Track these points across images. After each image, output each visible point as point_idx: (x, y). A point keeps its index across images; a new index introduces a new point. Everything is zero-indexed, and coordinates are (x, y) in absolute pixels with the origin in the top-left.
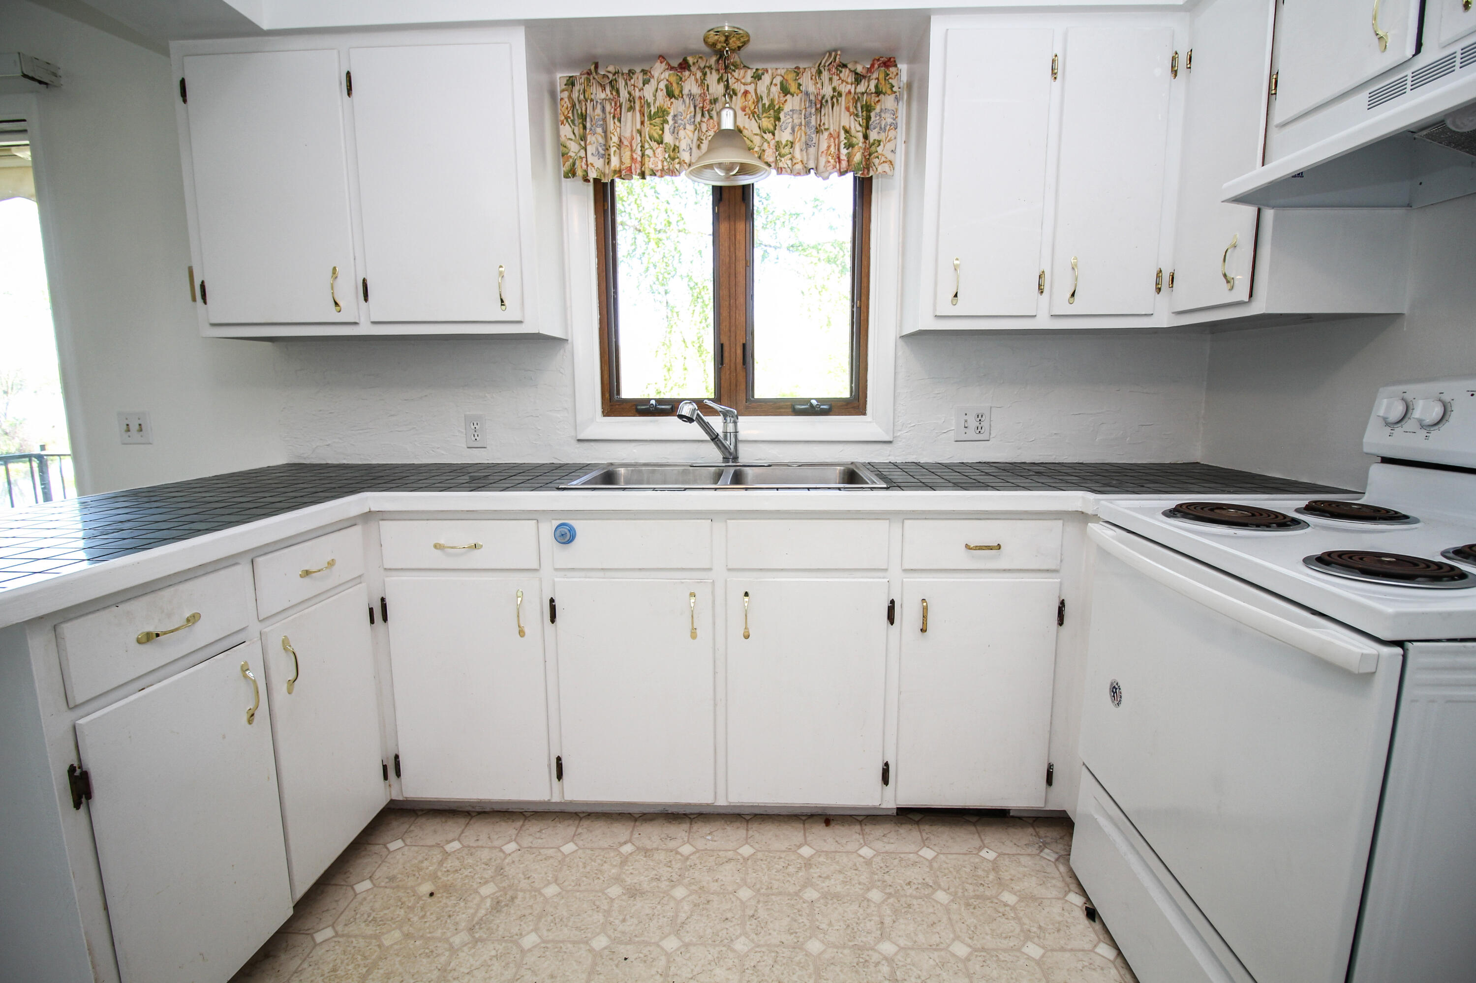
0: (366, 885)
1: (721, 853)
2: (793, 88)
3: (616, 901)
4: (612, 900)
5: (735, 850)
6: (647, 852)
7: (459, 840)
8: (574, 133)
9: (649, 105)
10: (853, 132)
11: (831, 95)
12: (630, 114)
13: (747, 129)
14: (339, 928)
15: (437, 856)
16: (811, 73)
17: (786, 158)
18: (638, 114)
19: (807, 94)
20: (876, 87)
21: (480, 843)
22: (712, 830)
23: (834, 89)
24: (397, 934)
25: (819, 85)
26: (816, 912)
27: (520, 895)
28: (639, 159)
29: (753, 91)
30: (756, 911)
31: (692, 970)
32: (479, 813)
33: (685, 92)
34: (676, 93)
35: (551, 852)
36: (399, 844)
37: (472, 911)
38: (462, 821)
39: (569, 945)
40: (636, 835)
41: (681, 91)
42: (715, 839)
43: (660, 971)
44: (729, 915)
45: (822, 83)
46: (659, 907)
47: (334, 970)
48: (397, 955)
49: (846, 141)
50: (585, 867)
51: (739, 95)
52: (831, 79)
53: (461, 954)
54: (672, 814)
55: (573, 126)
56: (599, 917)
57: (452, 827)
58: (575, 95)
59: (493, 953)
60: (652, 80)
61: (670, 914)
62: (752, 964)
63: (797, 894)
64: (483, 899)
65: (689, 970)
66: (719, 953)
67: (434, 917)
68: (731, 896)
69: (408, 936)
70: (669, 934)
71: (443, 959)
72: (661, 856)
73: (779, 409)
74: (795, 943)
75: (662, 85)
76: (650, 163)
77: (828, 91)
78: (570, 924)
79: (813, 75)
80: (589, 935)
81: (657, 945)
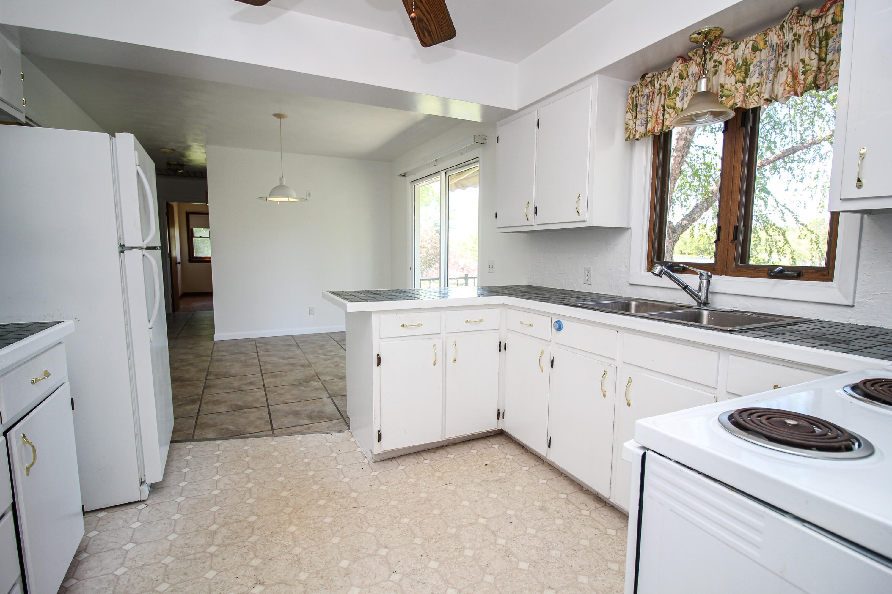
0: (475, 451)
1: (597, 524)
2: (761, 45)
3: (533, 507)
4: (533, 505)
5: (606, 528)
6: (568, 501)
7: (514, 456)
8: (632, 116)
9: (669, 88)
10: (807, 61)
11: (792, 39)
12: (658, 97)
13: (727, 84)
14: (456, 457)
15: (502, 456)
16: (776, 30)
17: (753, 95)
18: (663, 96)
19: (772, 46)
20: (833, 19)
21: (518, 461)
22: (608, 515)
23: (795, 35)
24: (465, 468)
25: (782, 37)
26: (605, 572)
27: (508, 483)
28: (661, 121)
29: (733, 59)
30: (579, 550)
31: (526, 543)
32: (531, 453)
33: (690, 73)
34: (685, 75)
35: (535, 478)
36: (497, 446)
37: (490, 477)
38: (523, 451)
39: (501, 506)
40: (573, 494)
41: (687, 74)
42: (604, 518)
43: (516, 534)
44: (565, 542)
45: (784, 34)
46: (545, 519)
47: (442, 466)
48: (459, 473)
49: (803, 69)
50: (539, 490)
51: (724, 63)
52: (791, 29)
53: (472, 485)
54: (600, 498)
55: (632, 112)
56: (521, 506)
57: (516, 451)
58: (634, 95)
59: (480, 490)
60: (672, 73)
61: (545, 524)
62: (549, 561)
63: (607, 561)
64: (497, 476)
65: (525, 542)
66: (543, 547)
67: (479, 471)
68: (577, 538)
69: (467, 470)
70: (535, 528)
71: (467, 482)
72: (571, 507)
73: (758, 272)
74: (577, 571)
75: (677, 74)
76: (667, 122)
77: (789, 37)
78: (510, 501)
79: (777, 31)
80: (511, 508)
81: (527, 528)
